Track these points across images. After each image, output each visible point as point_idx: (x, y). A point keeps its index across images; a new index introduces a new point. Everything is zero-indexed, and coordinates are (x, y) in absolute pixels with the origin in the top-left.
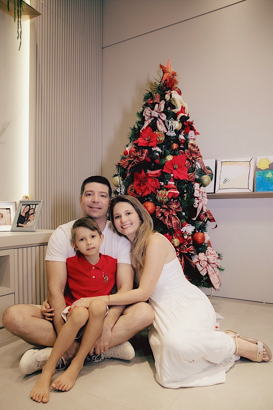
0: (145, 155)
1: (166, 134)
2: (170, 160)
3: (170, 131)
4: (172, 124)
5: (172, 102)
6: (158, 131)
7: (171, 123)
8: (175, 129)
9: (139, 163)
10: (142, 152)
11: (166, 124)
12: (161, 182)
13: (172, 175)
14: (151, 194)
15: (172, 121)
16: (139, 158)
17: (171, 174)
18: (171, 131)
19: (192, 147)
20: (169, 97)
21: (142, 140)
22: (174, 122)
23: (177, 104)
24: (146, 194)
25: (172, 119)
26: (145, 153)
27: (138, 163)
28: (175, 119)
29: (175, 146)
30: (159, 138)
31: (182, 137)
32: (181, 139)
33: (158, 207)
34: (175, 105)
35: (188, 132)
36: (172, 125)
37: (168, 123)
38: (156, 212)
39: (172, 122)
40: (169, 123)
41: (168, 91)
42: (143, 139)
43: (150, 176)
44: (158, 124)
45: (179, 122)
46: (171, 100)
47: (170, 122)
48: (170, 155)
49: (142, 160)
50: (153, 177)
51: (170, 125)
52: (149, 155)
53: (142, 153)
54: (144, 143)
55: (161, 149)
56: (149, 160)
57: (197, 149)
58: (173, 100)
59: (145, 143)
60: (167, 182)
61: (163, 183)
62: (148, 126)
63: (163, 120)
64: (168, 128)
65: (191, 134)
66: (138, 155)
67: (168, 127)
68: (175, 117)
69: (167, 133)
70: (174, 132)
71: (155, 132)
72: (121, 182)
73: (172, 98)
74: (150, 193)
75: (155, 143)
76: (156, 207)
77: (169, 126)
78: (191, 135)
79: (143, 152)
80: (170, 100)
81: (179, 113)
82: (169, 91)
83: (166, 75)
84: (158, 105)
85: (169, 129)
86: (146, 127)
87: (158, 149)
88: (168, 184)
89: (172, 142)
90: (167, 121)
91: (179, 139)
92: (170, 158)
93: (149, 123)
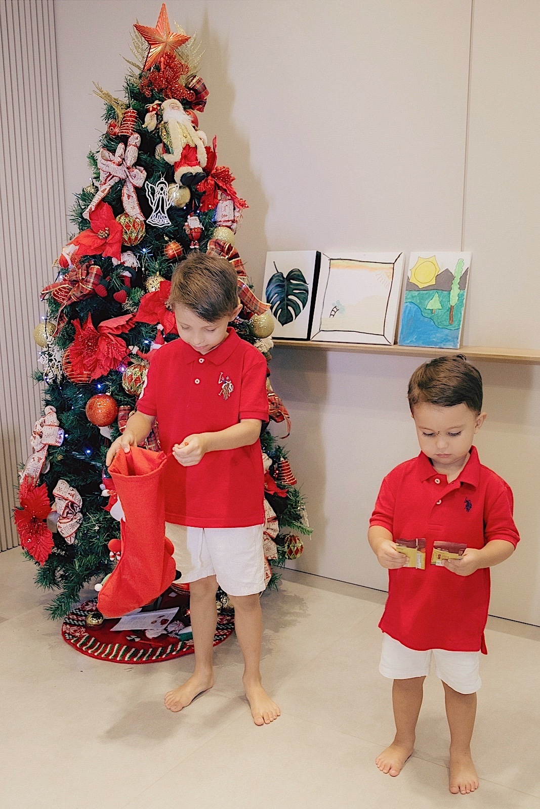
0: (92, 280)
1: (147, 222)
2: (153, 290)
3: (157, 214)
4: (161, 194)
5: (161, 135)
6: (127, 215)
7: (161, 192)
8: (168, 207)
9: (81, 298)
10: (88, 271)
11: (148, 194)
12: (131, 347)
13: (160, 327)
14: (108, 374)
15: (162, 185)
16: (80, 287)
17: (157, 324)
18: (159, 212)
19: (213, 252)
20: (155, 122)
21: (89, 236)
22: (166, 189)
23: (173, 141)
24: (96, 375)
25: (164, 181)
26: (93, 275)
27: (78, 298)
28: (171, 180)
29: (173, 248)
30: (126, 233)
31: (193, 223)
32: (191, 229)
33: (122, 406)
34: (169, 143)
35: (216, 205)
36: (161, 196)
37: (153, 194)
38: (119, 419)
39: (162, 189)
40: (154, 191)
41: (153, 102)
42: (92, 234)
43: (105, 331)
44: (125, 198)
45: (180, 187)
46: (159, 128)
47: (157, 189)
48: (158, 273)
49: (87, 292)
50: (112, 335)
51: (157, 196)
52: (105, 277)
53: (88, 274)
54: (92, 248)
55: (139, 259)
56: (102, 292)
57: (227, 257)
58: (164, 130)
59: (96, 246)
60: (149, 346)
61: (138, 348)
62: (103, 200)
63: (137, 185)
64: (152, 206)
65: (223, 209)
66: (79, 277)
67: (152, 203)
68: (169, 173)
69: (149, 219)
70: (166, 215)
71: (120, 218)
72: (50, 338)
73: (162, 122)
74: (106, 374)
75: (116, 247)
76: (119, 408)
77: (154, 199)
78: (224, 213)
79: (90, 271)
80: (157, 128)
81: (178, 165)
82: (157, 102)
83: (156, 50)
84: (123, 146)
85: (154, 208)
86: (99, 205)
87: (130, 260)
88: (151, 350)
89: (166, 239)
90: (150, 185)
91: (185, 230)
92: (154, 284)
93: (106, 192)
